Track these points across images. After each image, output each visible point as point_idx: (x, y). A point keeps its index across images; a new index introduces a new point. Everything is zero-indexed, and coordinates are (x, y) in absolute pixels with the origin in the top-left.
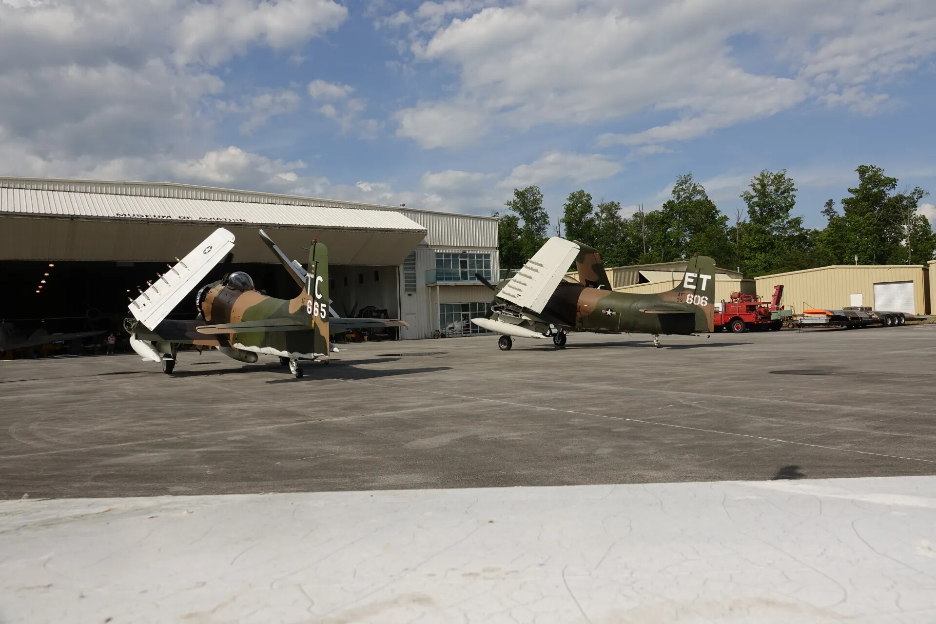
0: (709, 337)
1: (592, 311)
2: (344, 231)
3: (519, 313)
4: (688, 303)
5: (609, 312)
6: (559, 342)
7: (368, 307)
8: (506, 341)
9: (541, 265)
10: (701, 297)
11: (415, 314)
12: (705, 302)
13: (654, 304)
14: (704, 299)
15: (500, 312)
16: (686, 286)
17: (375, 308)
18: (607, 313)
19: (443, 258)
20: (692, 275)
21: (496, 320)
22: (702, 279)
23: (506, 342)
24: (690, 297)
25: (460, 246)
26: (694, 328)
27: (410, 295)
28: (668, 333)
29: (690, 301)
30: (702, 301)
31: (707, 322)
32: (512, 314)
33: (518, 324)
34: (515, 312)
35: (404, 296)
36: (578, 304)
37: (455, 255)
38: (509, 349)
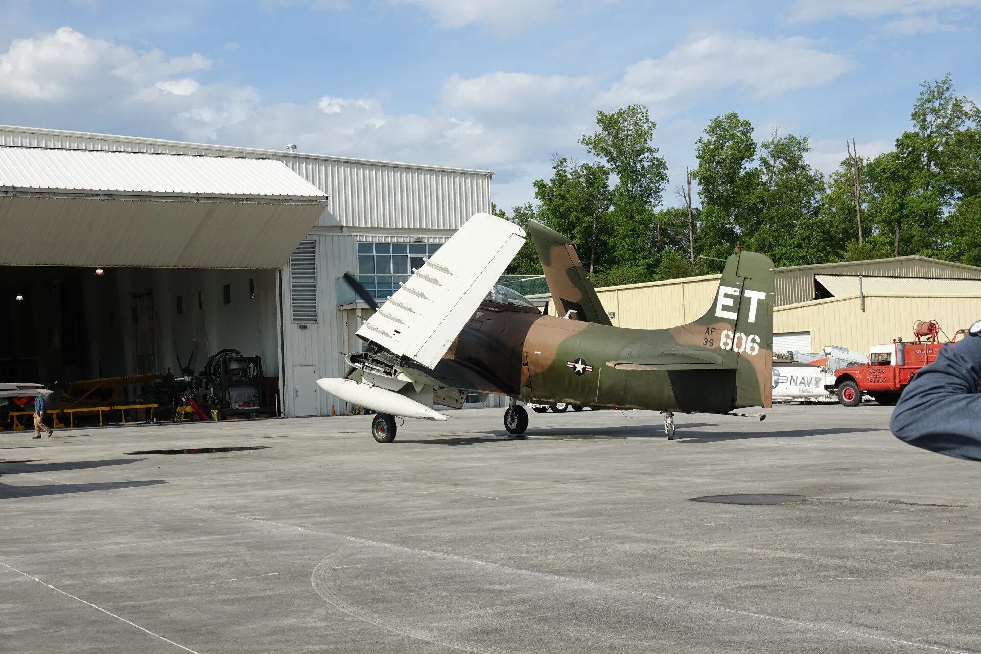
0: (763, 418)
1: (549, 363)
2: (152, 199)
3: (392, 367)
4: (723, 347)
5: (580, 367)
6: (513, 426)
7: (223, 351)
8: (384, 424)
9: (446, 270)
10: (747, 335)
11: (314, 365)
12: (756, 346)
13: (661, 351)
14: (753, 341)
15: (360, 366)
16: (720, 313)
17: (238, 353)
18: (575, 368)
19: (374, 254)
20: (731, 290)
21: (359, 381)
22: (750, 299)
23: (385, 427)
24: (727, 336)
25: (409, 230)
26: (734, 400)
27: (303, 327)
28: (688, 409)
29: (726, 344)
30: (750, 344)
31: (758, 388)
32: (382, 370)
33: (397, 390)
34: (387, 366)
35: (291, 329)
36: (525, 350)
37: (400, 248)
38: (391, 438)
